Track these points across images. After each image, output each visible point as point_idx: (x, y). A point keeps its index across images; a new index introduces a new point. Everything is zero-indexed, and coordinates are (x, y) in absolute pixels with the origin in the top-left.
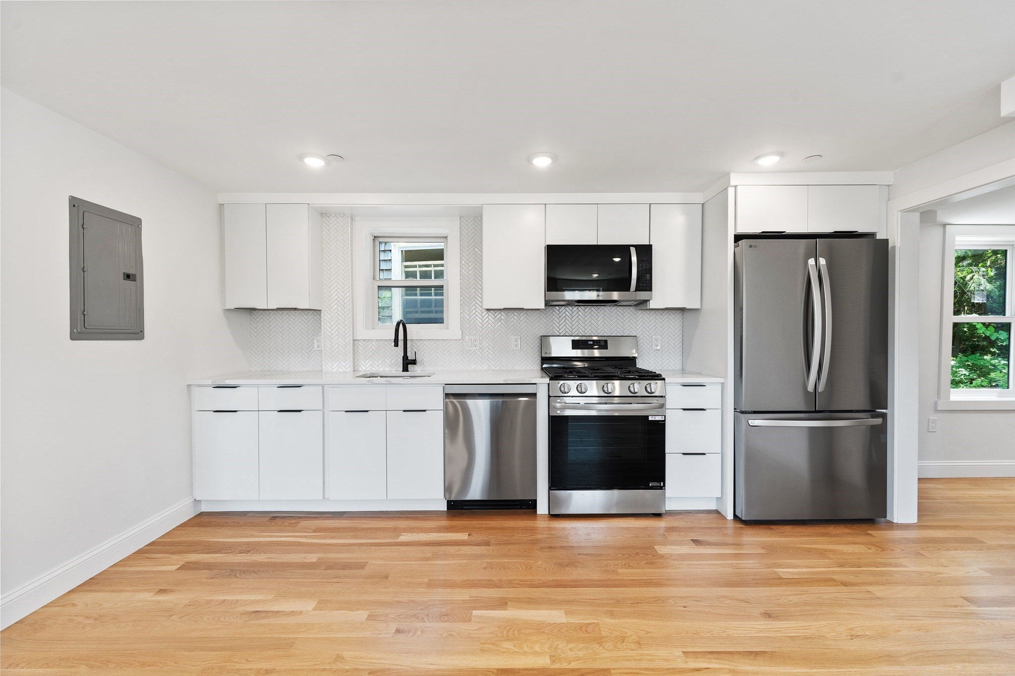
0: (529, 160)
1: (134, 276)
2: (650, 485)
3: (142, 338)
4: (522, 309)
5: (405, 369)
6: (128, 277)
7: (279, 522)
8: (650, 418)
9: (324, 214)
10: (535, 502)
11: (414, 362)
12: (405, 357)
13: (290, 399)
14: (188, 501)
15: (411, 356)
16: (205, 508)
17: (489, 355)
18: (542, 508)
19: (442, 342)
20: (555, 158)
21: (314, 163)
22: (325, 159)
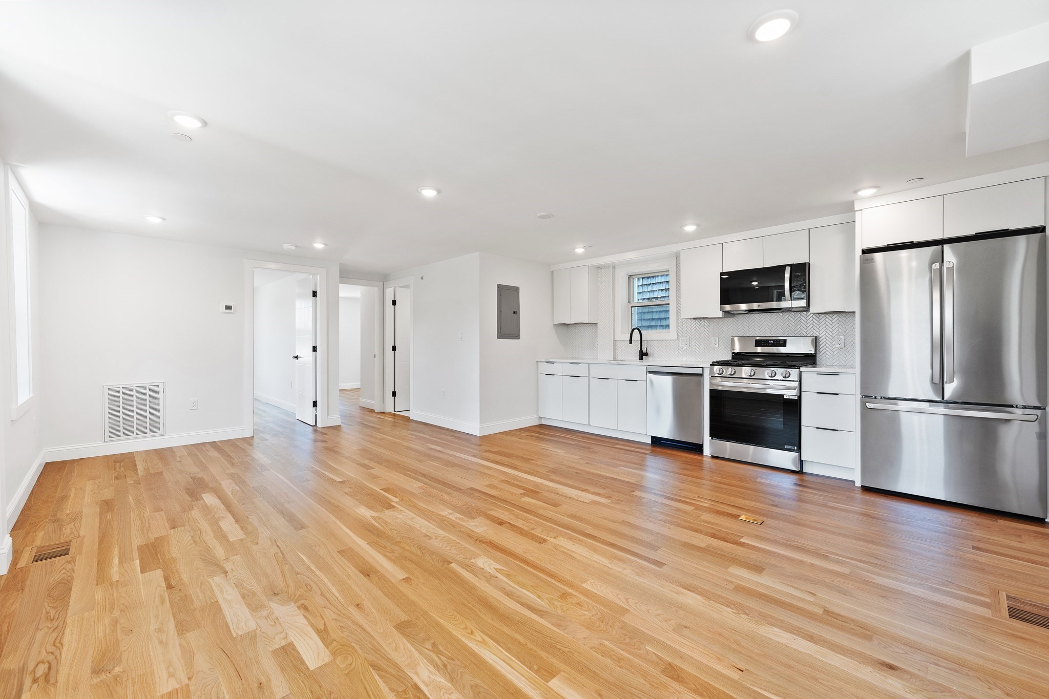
0: (682, 227)
1: (517, 312)
2: (786, 447)
3: (519, 339)
4: (706, 318)
5: (641, 358)
6: (514, 313)
7: (569, 432)
8: (785, 397)
9: (598, 268)
10: (702, 446)
11: (646, 354)
12: (641, 351)
13: (575, 370)
14: (536, 416)
15: (644, 351)
16: (543, 422)
17: (696, 351)
18: (707, 451)
19: (665, 342)
20: (698, 225)
21: (580, 250)
22: (583, 248)
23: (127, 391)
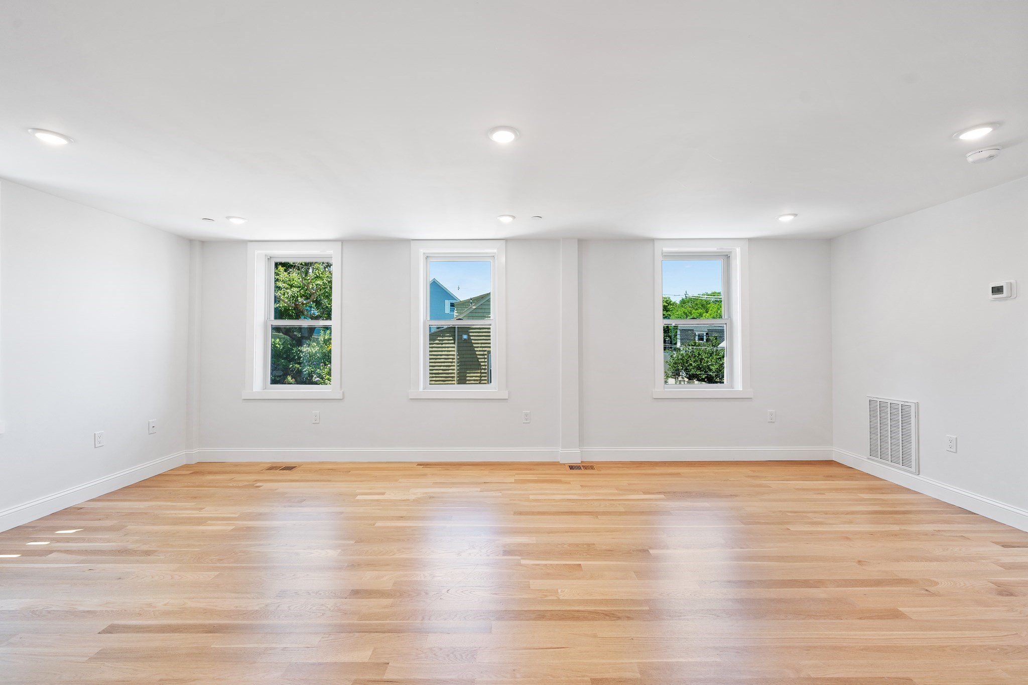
23: (882, 405)
